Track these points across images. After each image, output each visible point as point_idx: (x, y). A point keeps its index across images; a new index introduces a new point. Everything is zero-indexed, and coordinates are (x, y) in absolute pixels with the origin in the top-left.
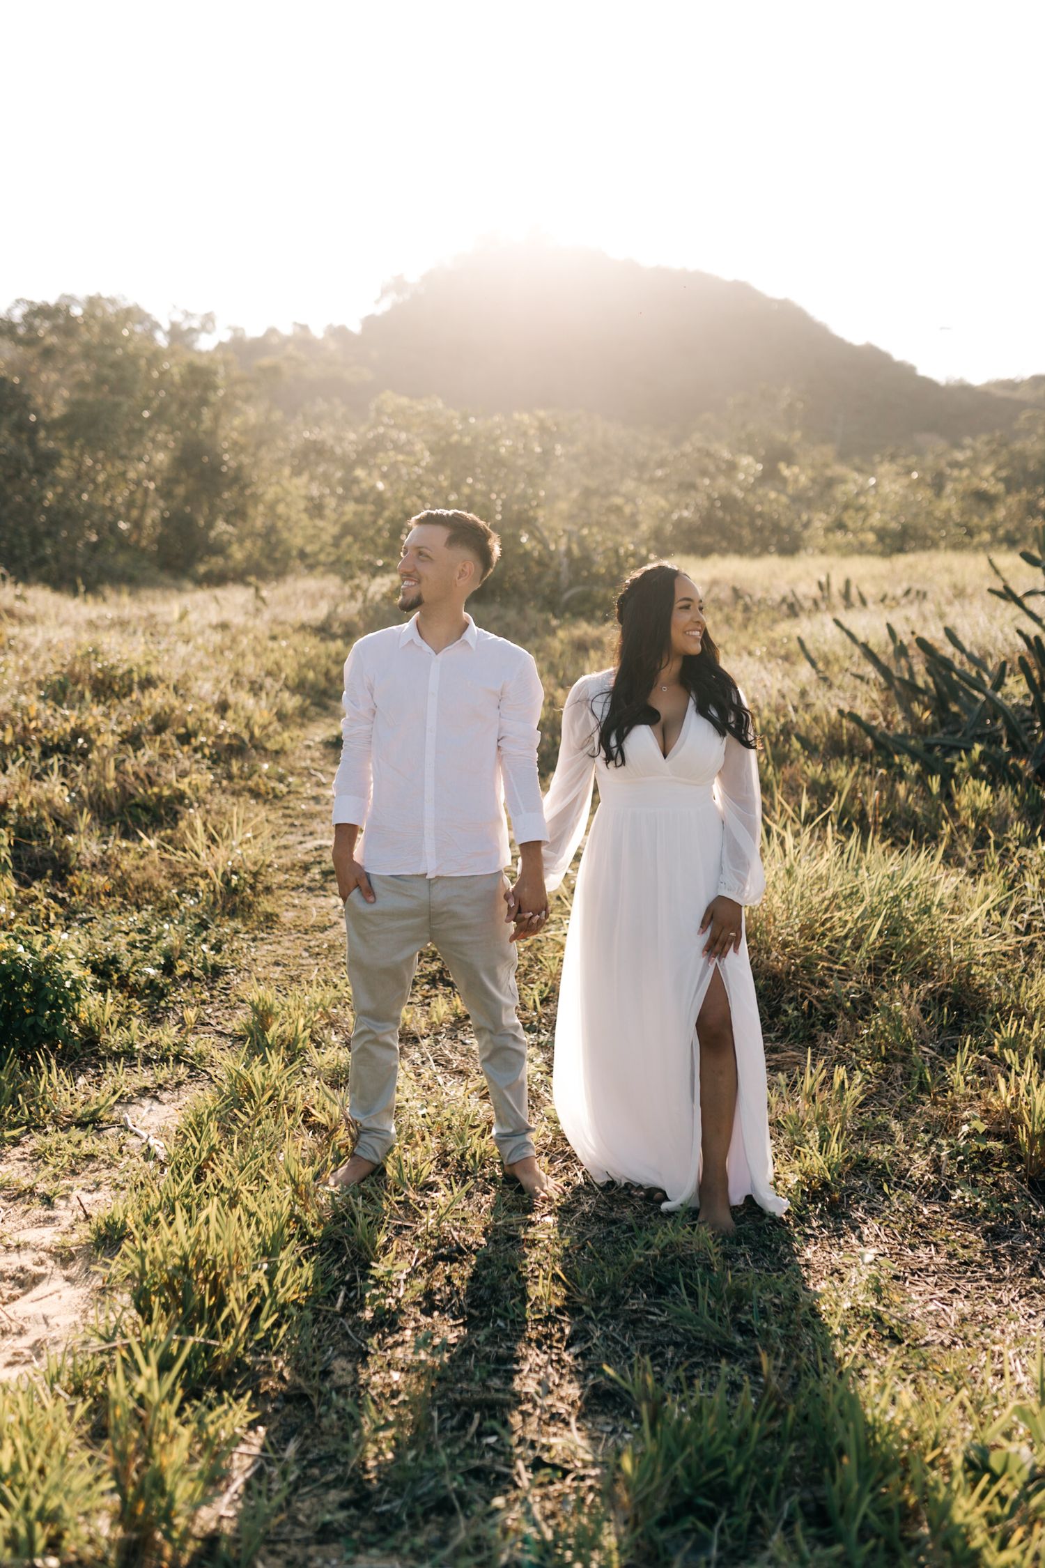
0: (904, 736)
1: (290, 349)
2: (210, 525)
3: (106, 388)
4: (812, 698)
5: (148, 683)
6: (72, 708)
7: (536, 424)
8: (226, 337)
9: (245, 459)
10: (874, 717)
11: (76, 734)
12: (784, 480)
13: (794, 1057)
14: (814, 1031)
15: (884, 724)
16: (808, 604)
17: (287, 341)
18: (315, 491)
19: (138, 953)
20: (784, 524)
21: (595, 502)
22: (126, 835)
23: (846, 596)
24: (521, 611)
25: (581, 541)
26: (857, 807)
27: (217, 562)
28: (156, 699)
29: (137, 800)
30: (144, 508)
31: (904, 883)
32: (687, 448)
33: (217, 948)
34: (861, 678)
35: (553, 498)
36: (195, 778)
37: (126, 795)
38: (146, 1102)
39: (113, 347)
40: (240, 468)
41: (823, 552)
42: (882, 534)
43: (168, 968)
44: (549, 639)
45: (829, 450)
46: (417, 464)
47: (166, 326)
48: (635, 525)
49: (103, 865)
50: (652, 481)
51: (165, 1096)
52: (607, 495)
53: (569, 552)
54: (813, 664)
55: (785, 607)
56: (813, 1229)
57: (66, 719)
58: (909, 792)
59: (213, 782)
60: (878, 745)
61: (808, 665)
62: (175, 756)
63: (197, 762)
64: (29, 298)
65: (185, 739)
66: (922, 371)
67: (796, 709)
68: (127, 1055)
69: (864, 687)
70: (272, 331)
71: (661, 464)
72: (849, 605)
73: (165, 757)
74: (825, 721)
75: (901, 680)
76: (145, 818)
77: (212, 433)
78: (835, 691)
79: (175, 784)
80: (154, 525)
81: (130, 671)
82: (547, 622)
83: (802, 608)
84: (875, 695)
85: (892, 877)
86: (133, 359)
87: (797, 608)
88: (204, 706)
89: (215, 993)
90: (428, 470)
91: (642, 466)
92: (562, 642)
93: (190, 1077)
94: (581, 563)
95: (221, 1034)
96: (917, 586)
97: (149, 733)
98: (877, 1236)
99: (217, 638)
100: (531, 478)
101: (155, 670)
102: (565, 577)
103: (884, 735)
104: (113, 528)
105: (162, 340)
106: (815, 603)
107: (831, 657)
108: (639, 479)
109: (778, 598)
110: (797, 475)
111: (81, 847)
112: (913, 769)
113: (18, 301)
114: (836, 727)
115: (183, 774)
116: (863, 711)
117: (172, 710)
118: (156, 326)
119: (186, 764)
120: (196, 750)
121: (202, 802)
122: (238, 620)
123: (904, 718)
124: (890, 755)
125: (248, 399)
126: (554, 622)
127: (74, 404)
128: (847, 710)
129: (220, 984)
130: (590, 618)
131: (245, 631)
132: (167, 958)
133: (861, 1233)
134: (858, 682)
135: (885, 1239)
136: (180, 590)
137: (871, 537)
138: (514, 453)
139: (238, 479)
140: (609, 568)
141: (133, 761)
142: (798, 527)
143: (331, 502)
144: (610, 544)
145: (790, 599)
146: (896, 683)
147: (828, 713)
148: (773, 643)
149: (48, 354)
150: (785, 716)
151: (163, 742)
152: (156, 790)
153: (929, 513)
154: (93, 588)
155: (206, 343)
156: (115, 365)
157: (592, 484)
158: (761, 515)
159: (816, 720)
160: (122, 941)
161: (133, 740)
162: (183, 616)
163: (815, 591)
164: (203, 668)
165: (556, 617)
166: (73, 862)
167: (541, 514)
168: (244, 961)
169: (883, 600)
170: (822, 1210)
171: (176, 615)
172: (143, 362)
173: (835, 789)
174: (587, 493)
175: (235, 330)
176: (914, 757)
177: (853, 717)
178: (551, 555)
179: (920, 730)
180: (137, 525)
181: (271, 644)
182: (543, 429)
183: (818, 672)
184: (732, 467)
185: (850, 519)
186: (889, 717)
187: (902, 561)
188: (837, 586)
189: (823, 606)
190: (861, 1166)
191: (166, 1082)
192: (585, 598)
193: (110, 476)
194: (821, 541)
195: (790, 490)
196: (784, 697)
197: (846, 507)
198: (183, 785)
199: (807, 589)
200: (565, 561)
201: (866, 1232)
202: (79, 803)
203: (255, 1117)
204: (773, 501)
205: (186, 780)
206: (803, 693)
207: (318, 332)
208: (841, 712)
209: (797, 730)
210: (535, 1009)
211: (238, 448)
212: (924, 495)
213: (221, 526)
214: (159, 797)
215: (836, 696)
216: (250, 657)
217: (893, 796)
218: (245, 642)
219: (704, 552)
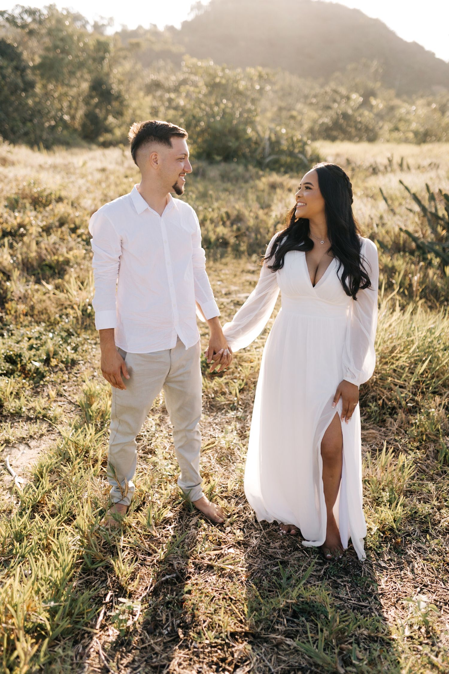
0: (432, 243)
1: (148, 36)
2: (106, 119)
3: (59, 51)
4: (385, 220)
5: (60, 199)
6: (19, 212)
7: (257, 74)
8: (119, 29)
9: (122, 87)
10: (416, 232)
11: (20, 226)
12: (372, 107)
13: (373, 433)
14: (385, 417)
15: (421, 236)
16: (382, 168)
17: (146, 32)
18: (155, 103)
19: (33, 352)
20: (371, 127)
21: (284, 114)
22: (38, 282)
23: (401, 165)
24: (246, 166)
25: (276, 134)
26: (407, 282)
27: (108, 137)
28: (61, 209)
29: (47, 262)
30: (76, 109)
31: (437, 334)
32: (328, 89)
33: (75, 349)
34: (411, 210)
35: (264, 111)
36: (75, 252)
37: (41, 259)
38: (22, 447)
39: (61, 31)
40: (119, 92)
41: (388, 141)
42: (416, 133)
43: (47, 362)
44: (257, 182)
45: (392, 92)
46: (200, 92)
47: (92, 23)
48: (301, 124)
49: (24, 298)
50: (311, 104)
51: (32, 443)
52: (289, 110)
53: (270, 139)
54: (385, 199)
55: (371, 170)
56: (385, 562)
57: (15, 218)
58: (435, 274)
59: (85, 254)
60: (418, 247)
61: (383, 202)
62: (67, 240)
63: (79, 243)
64: (22, 4)
65: (74, 230)
66: (438, 56)
67: (377, 225)
68: (16, 415)
69: (411, 215)
70: (140, 27)
71: (315, 96)
72: (402, 169)
73: (62, 239)
74: (392, 234)
75: (431, 213)
76: (48, 273)
77: (108, 75)
78: (398, 217)
79: (66, 254)
80: (81, 118)
81: (51, 194)
82: (257, 173)
83: (379, 171)
84: (417, 219)
85: (430, 330)
86: (70, 36)
87: (377, 171)
88: (86, 213)
89: (71, 375)
90: (205, 95)
91: (306, 97)
92: (264, 184)
93: (48, 431)
94: (275, 144)
95: (70, 403)
96: (434, 160)
97: (56, 227)
98: (423, 569)
99: (98, 176)
100: (253, 101)
101: (63, 194)
102: (267, 150)
103: (423, 243)
104: (61, 119)
105: (90, 29)
106: (386, 168)
107: (394, 197)
108: (305, 103)
109: (367, 164)
110: (378, 103)
111: (14, 288)
112: (436, 261)
113: (17, 6)
114: (397, 236)
115: (71, 249)
116: (411, 229)
117: (69, 215)
118: (87, 22)
119: (72, 244)
120: (79, 236)
121: (79, 264)
122: (111, 167)
123: (432, 233)
124: (424, 253)
125: (125, 58)
126: (261, 173)
127: (44, 58)
128: (404, 228)
129: (75, 370)
130: (278, 171)
131: (113, 173)
132: (48, 355)
133: (413, 567)
134: (408, 212)
135: (427, 572)
136: (90, 149)
137: (411, 135)
138: (247, 89)
139: (119, 97)
140: (288, 148)
141: (46, 241)
142: (377, 129)
143: (162, 109)
144: (290, 135)
145: (374, 166)
146: (429, 214)
147: (393, 228)
148: (366, 188)
149: (31, 33)
150: (372, 229)
151: (62, 232)
152: (56, 257)
153: (439, 125)
154: (48, 147)
155: (110, 32)
156: (62, 40)
157: (283, 104)
158: (360, 122)
159: (387, 232)
160: (25, 344)
161: (47, 230)
162: (85, 164)
163: (386, 162)
164: (88, 191)
165: (262, 170)
166: (9, 296)
167: (258, 119)
168: (89, 357)
169: (419, 167)
170: (390, 549)
171: (81, 163)
172: (75, 38)
173: (396, 271)
174: (280, 109)
175: (124, 26)
176: (437, 255)
177: (407, 232)
178: (262, 139)
179: (440, 239)
180: (73, 118)
181: (125, 180)
182: (260, 76)
183: (389, 205)
184: (348, 98)
185: (402, 126)
186: (424, 232)
187: (426, 147)
188: (396, 160)
189: (389, 169)
190: (412, 517)
191: (35, 434)
192: (276, 161)
193: (61, 94)
194: (387, 136)
195: (375, 111)
196: (372, 219)
197: (400, 120)
198: (70, 256)
199: (382, 161)
200: (268, 143)
201: (416, 566)
202: (16, 264)
203: (72, 471)
204: (367, 116)
205: (71, 253)
206: (381, 218)
207: (161, 28)
208: (401, 229)
209: (378, 238)
210: (236, 396)
211: (120, 82)
212: (437, 115)
213: (111, 119)
214: (58, 261)
215: (399, 220)
216: (113, 187)
217: (426, 276)
218: (112, 178)
219: (333, 139)
